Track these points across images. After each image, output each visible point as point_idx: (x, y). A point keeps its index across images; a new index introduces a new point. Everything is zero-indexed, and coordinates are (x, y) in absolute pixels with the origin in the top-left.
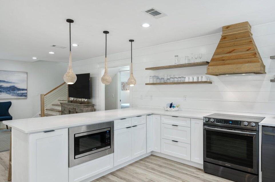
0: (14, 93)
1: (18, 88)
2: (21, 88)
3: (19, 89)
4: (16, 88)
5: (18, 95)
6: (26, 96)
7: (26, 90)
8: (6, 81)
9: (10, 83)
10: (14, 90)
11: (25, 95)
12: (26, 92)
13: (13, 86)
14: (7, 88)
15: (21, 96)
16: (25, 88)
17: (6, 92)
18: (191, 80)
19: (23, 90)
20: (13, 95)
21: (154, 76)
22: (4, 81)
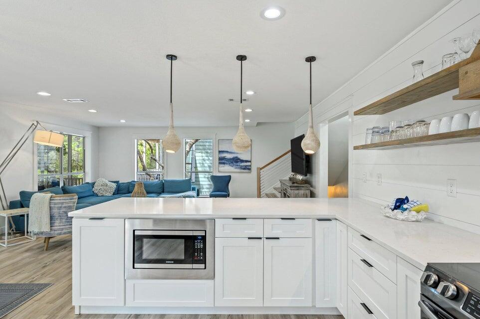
0: (237, 165)
1: (241, 159)
2: (244, 159)
3: (242, 161)
4: (239, 159)
5: (241, 168)
6: (250, 169)
7: (250, 162)
8: (229, 151)
9: (233, 153)
10: (237, 162)
11: (248, 168)
12: (249, 164)
13: (237, 157)
14: (230, 159)
15: (244, 169)
16: (249, 159)
17: (230, 164)
18: (443, 130)
19: (247, 161)
20: (237, 168)
21: (374, 128)
22: (227, 152)
